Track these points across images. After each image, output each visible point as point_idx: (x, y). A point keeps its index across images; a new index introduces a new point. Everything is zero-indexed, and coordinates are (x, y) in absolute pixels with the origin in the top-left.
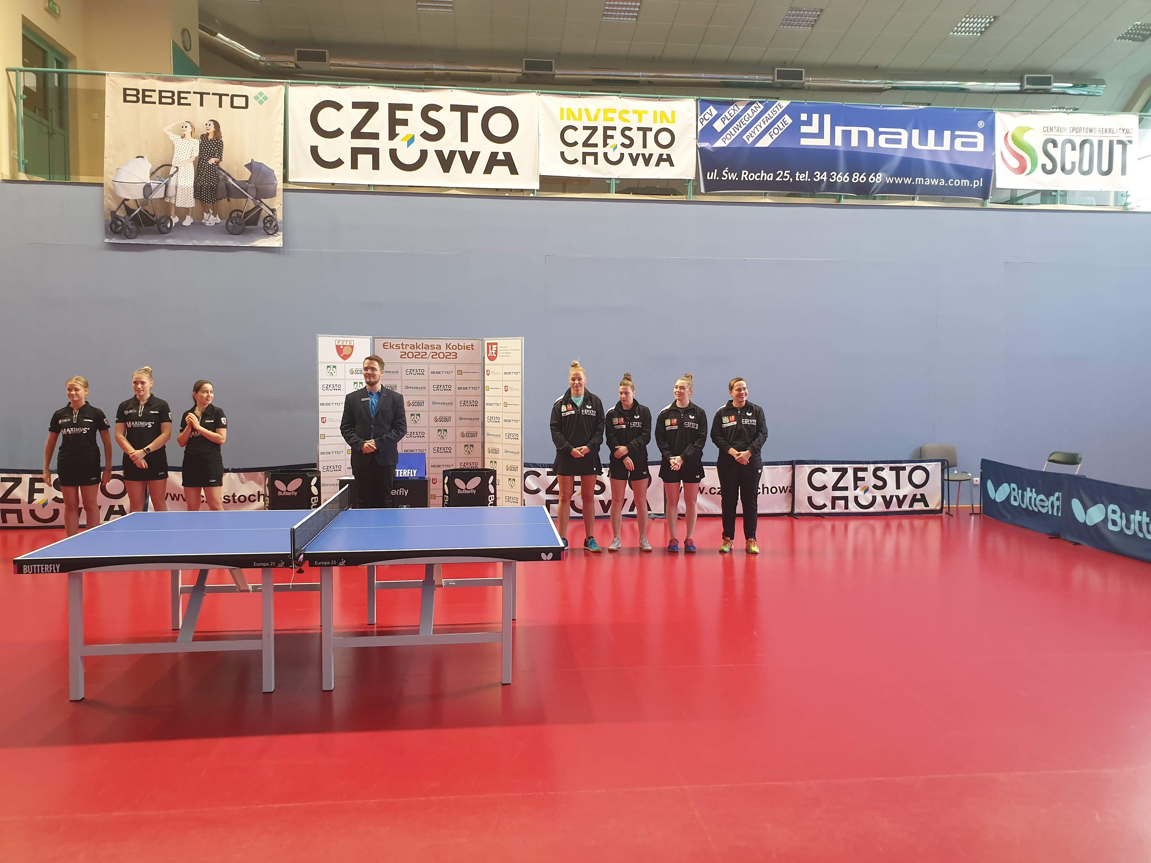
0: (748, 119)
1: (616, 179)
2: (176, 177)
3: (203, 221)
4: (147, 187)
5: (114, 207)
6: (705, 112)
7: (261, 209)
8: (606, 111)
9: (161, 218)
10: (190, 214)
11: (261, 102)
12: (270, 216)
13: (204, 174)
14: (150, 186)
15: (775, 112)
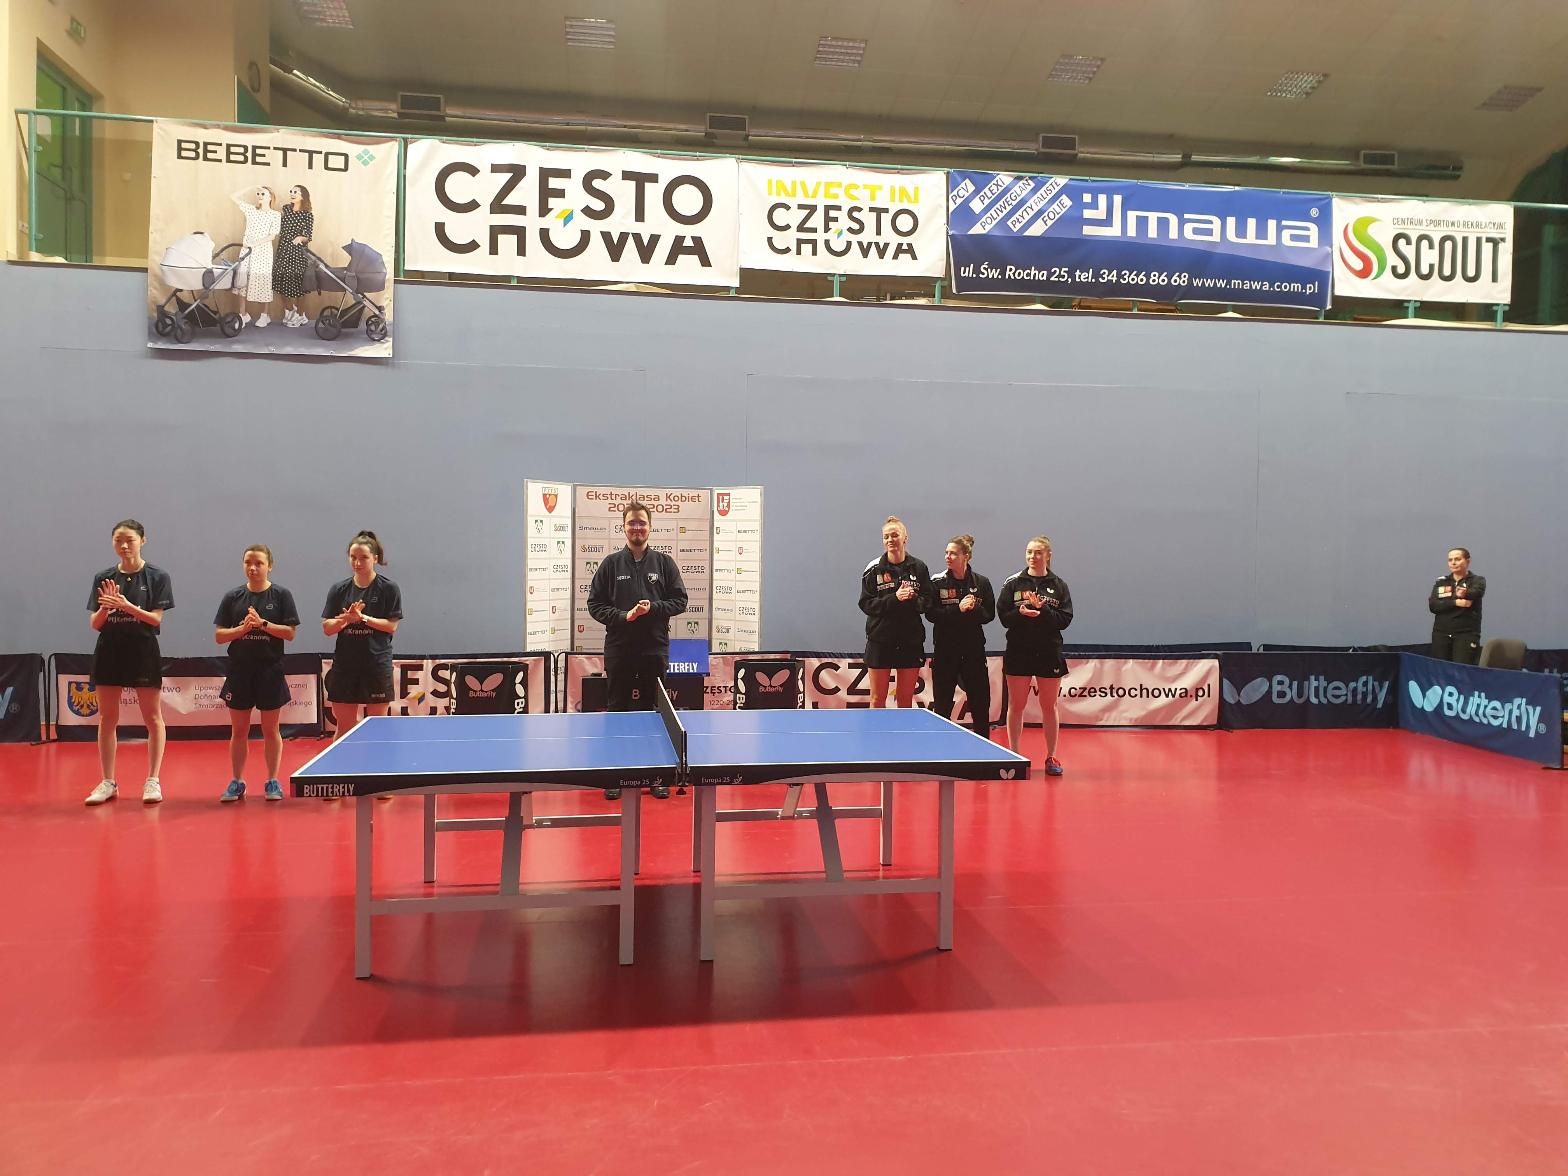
0: (1014, 198)
1: (841, 275)
2: (248, 262)
3: (284, 321)
4: (209, 273)
5: (162, 300)
6: (959, 188)
7: (364, 306)
8: (828, 185)
9: (227, 315)
10: (266, 312)
11: (365, 163)
12: (375, 316)
13: (286, 258)
14: (212, 272)
15: (1050, 192)
